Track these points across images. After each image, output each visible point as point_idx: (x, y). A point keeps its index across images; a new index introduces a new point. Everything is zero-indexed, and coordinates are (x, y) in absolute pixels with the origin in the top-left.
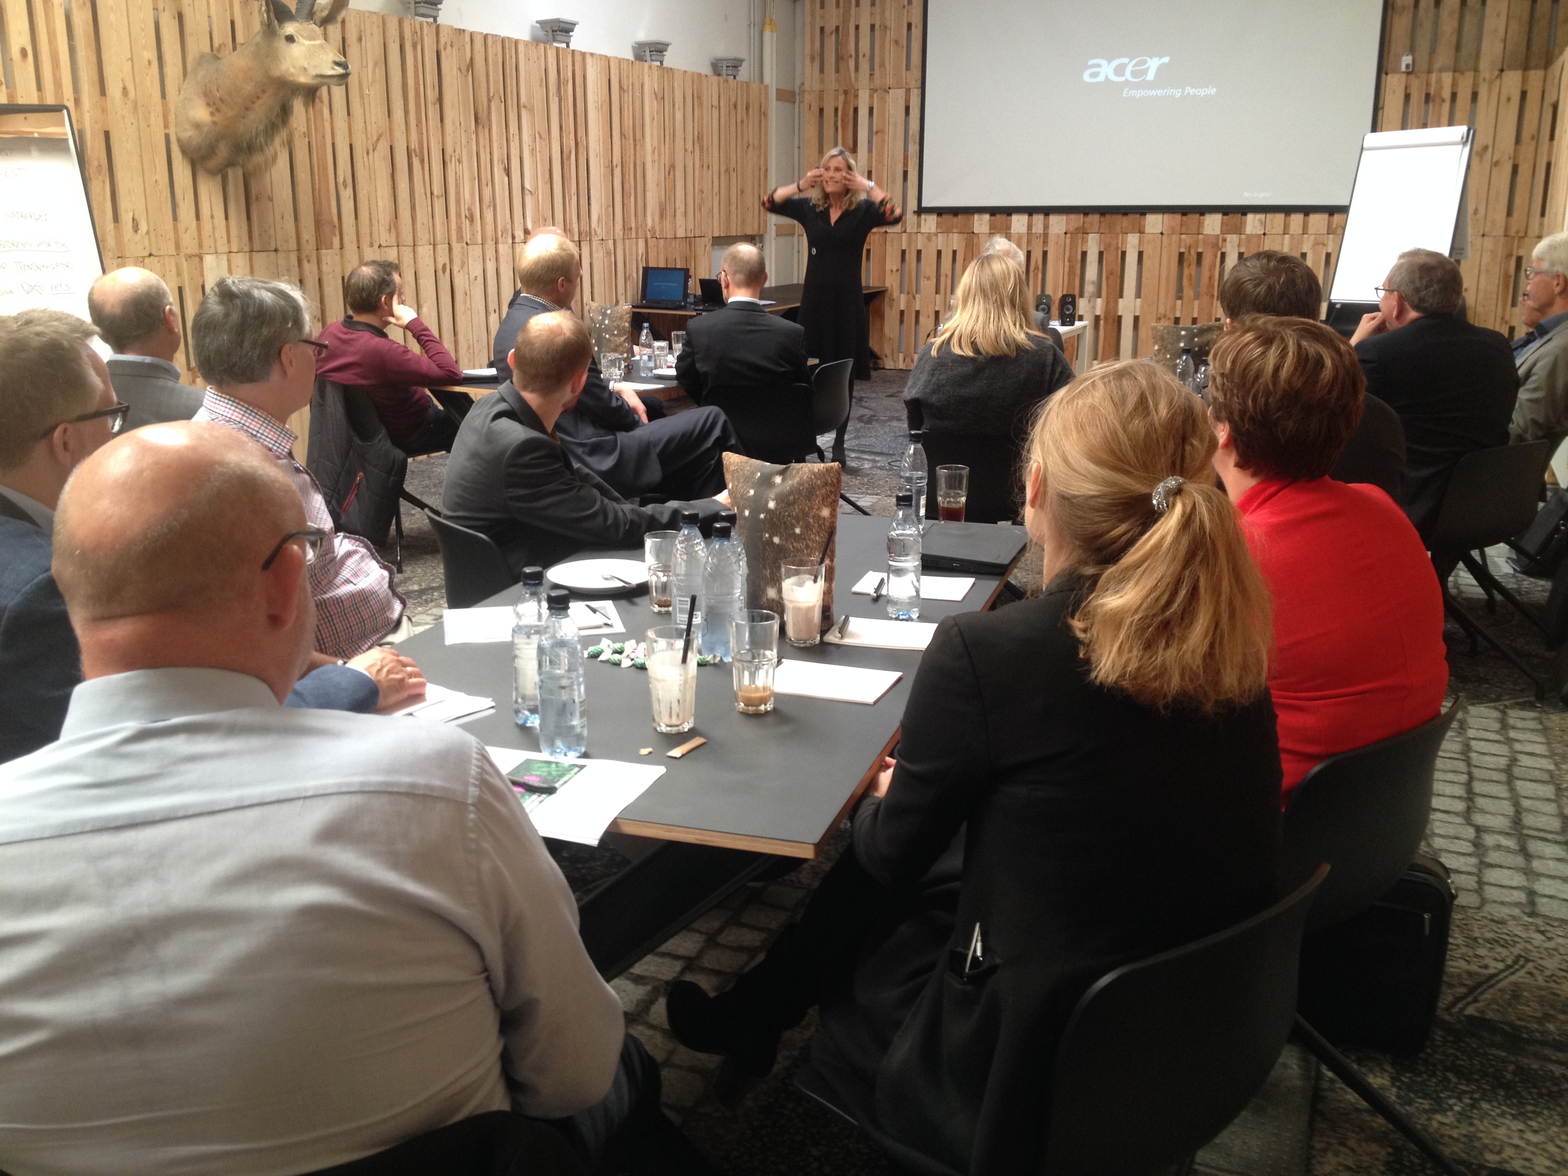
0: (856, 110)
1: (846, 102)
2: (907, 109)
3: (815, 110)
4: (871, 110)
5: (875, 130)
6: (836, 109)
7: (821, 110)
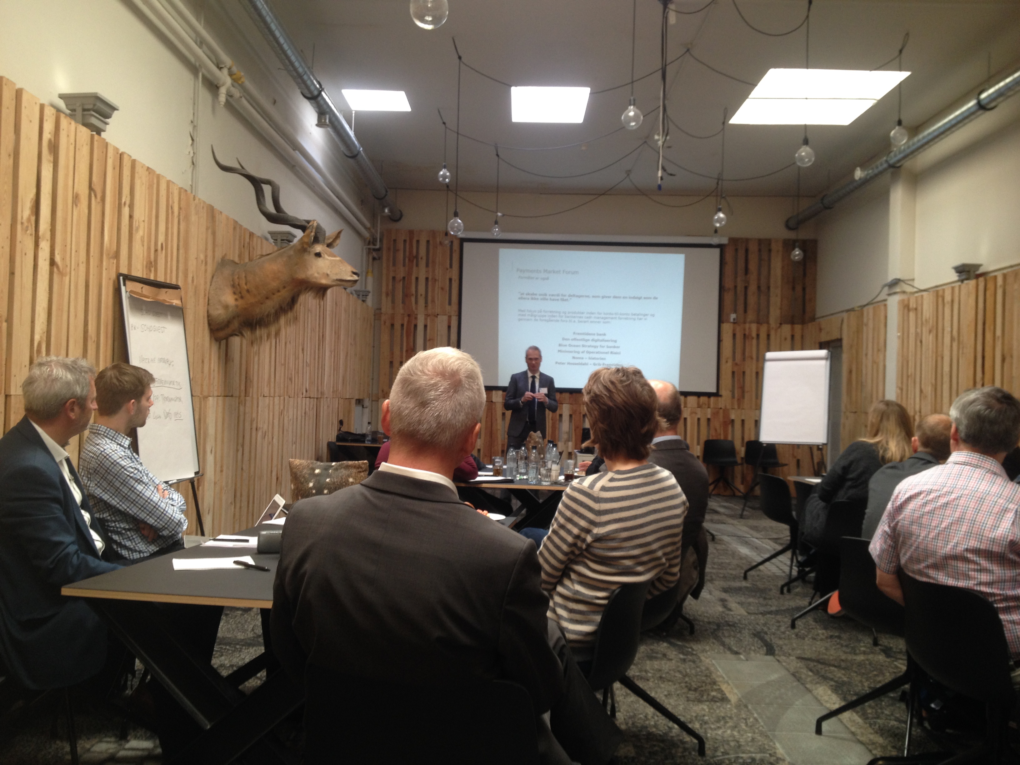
0: (416, 326)
1: (409, 322)
2: (449, 327)
3: (388, 324)
4: (426, 326)
5: (428, 338)
6: (402, 325)
7: (392, 325)
